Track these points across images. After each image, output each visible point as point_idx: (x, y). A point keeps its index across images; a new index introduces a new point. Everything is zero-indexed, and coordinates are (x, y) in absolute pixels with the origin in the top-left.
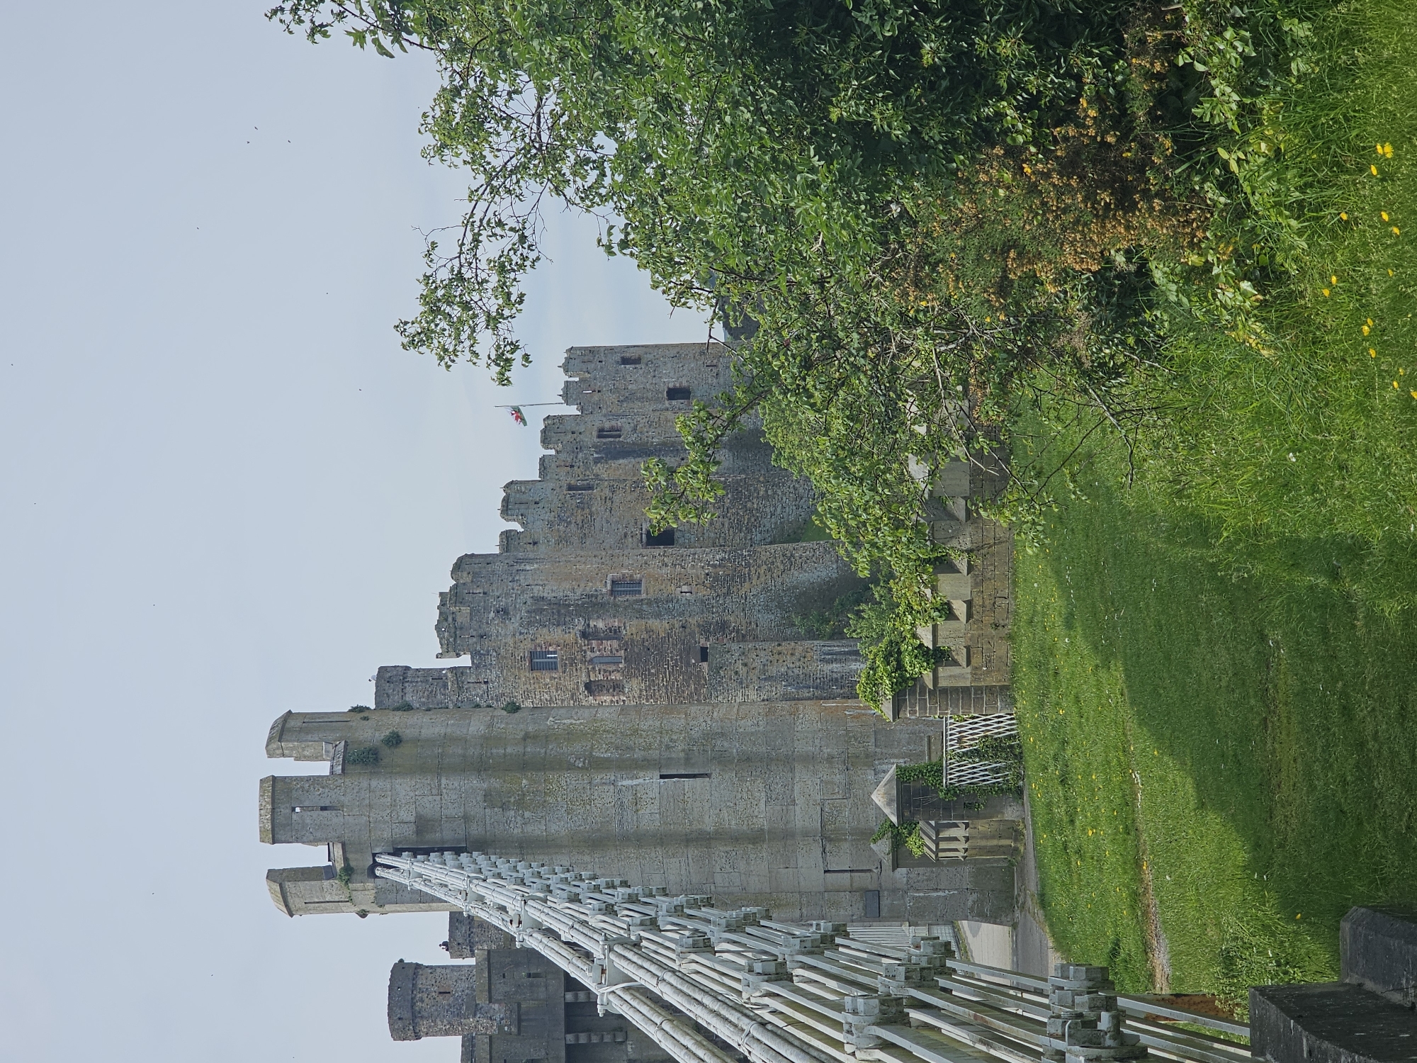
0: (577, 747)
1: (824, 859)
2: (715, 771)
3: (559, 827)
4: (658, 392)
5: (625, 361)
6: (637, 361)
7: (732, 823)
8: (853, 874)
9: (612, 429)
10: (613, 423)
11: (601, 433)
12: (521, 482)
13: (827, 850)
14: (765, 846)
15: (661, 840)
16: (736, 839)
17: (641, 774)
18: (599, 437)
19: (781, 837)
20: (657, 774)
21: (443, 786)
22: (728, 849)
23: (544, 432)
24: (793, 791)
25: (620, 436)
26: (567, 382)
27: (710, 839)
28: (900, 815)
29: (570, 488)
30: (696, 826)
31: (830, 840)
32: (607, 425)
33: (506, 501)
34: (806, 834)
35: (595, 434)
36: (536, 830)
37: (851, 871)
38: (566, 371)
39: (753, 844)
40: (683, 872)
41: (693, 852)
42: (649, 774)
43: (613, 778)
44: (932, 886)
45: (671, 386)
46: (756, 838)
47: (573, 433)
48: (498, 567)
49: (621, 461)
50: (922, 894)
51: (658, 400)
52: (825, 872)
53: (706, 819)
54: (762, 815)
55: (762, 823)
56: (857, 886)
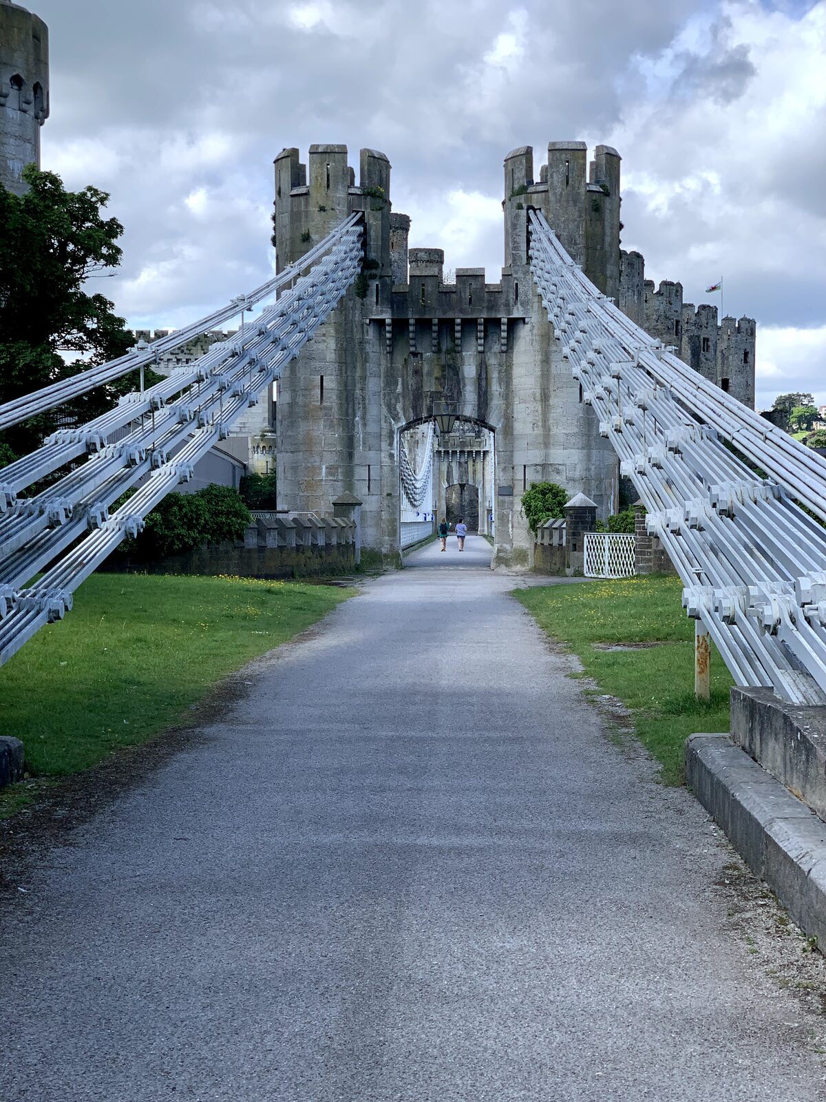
1: (532, 465)
2: (583, 405)
4: (727, 373)
5: (746, 354)
6: (746, 361)
7: (554, 414)
8: (523, 482)
9: (708, 346)
10: (712, 347)
11: (706, 340)
12: (682, 293)
13: (538, 467)
14: (541, 432)
16: (545, 416)
18: (704, 339)
19: (546, 441)
22: (540, 411)
23: (709, 306)
24: (571, 448)
25: (704, 351)
26: (735, 319)
27: (545, 402)
28: (571, 508)
29: (677, 322)
30: (552, 394)
31: (543, 469)
32: (710, 343)
33: (671, 284)
34: (547, 456)
35: (706, 336)
37: (525, 480)
38: (742, 319)
39: (542, 426)
40: (527, 386)
41: (538, 392)
44: (515, 525)
45: (730, 381)
46: (546, 427)
47: (707, 324)
48: (636, 280)
49: (689, 351)
50: (510, 519)
51: (722, 373)
52: (525, 466)
53: (557, 400)
54: (558, 431)
55: (554, 431)
56: (516, 482)
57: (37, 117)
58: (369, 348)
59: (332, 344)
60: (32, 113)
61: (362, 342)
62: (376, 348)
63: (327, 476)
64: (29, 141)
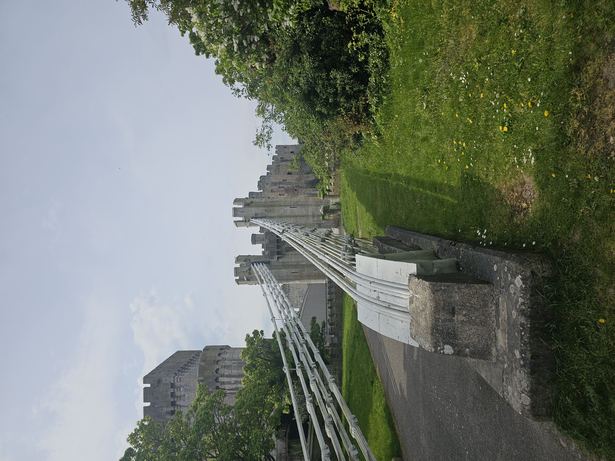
0: (278, 203)
1: (313, 219)
2: (298, 206)
3: (276, 215)
4: (289, 152)
7: (300, 214)
12: (270, 165)
14: (305, 217)
15: (290, 216)
16: (301, 216)
19: (307, 216)
21: (259, 209)
22: (299, 218)
23: (273, 158)
24: (308, 209)
25: (284, 159)
28: (324, 213)
29: (277, 166)
31: (314, 217)
32: (282, 157)
33: (267, 168)
34: (310, 216)
35: (280, 158)
36: (272, 215)
37: (317, 221)
38: (276, 149)
40: (293, 221)
41: (294, 218)
42: (288, 207)
43: (283, 208)
44: (328, 223)
45: (291, 151)
46: (303, 216)
47: (277, 158)
48: (266, 177)
49: (284, 162)
52: (313, 221)
54: (304, 213)
55: (304, 214)
57: (228, 349)
58: (284, 261)
59: (284, 270)
60: (227, 350)
61: (283, 263)
62: (284, 259)
64: (234, 351)
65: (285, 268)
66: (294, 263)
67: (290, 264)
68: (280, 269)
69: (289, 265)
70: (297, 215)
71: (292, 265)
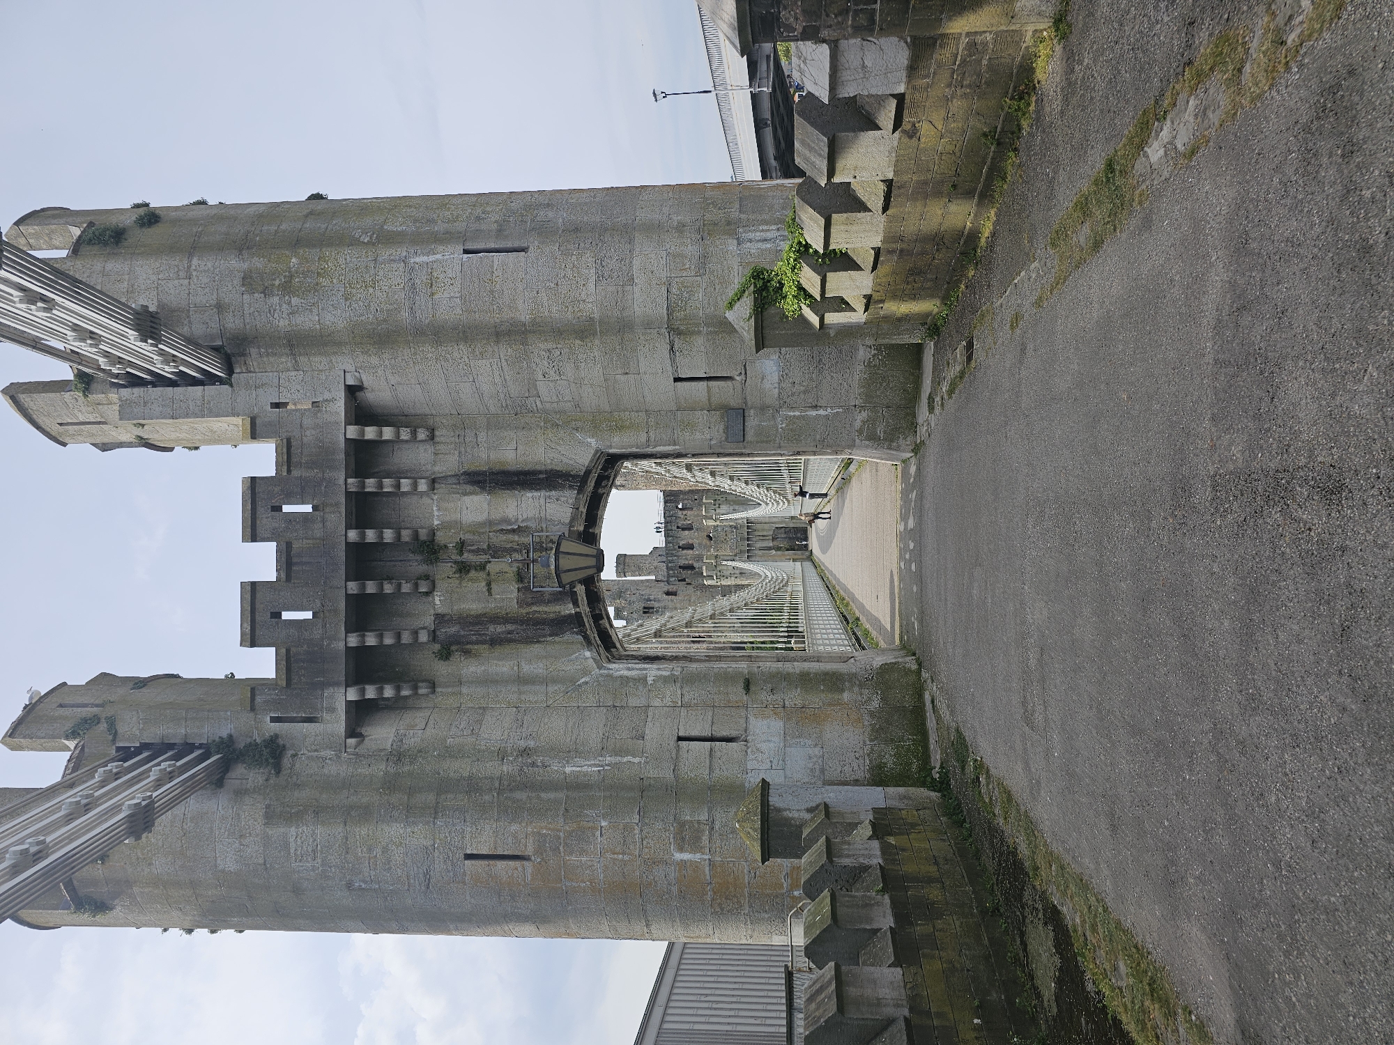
1: (673, 361)
2: (533, 243)
3: (334, 317)
7: (553, 310)
8: (713, 383)
13: (676, 346)
14: (597, 342)
15: (465, 334)
16: (559, 332)
17: (441, 248)
19: (617, 328)
20: (461, 248)
21: (193, 267)
22: (550, 345)
24: (631, 267)
27: (525, 332)
30: (507, 315)
31: (680, 333)
34: (648, 325)
37: (708, 379)
39: (582, 339)
40: (497, 380)
41: (505, 351)
42: (450, 248)
43: (404, 254)
44: (811, 401)
46: (584, 331)
50: (797, 413)
52: (675, 380)
53: (520, 305)
54: (592, 299)
55: (591, 308)
56: (715, 400)
58: (414, 740)
59: (393, 831)
63: (700, 849)
65: (410, 813)
66: (492, 768)
67: (461, 768)
68: (364, 814)
69: (444, 786)
70: (524, 316)
71: (472, 786)
